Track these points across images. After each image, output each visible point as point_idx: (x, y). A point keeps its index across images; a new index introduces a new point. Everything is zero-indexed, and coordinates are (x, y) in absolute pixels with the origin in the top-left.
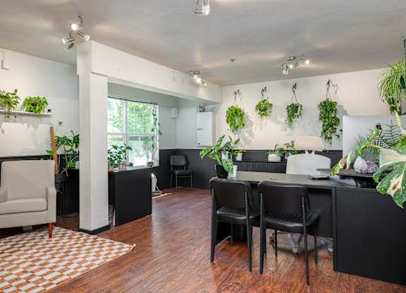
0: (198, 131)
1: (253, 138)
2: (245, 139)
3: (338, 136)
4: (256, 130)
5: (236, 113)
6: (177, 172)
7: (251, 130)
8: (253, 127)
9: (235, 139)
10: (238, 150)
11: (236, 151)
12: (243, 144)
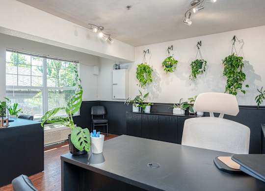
0: (114, 86)
1: (160, 92)
2: (153, 93)
4: (163, 85)
5: (144, 69)
8: (161, 82)
9: (144, 92)
10: (147, 103)
11: (145, 103)
12: (152, 97)
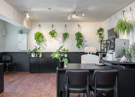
0: (19, 43)
1: (47, 47)
2: (43, 47)
3: (83, 47)
4: (48, 43)
5: (40, 35)
6: (8, 64)
7: (46, 43)
8: (47, 42)
9: (38, 47)
10: (40, 52)
11: (39, 52)
12: (42, 49)
